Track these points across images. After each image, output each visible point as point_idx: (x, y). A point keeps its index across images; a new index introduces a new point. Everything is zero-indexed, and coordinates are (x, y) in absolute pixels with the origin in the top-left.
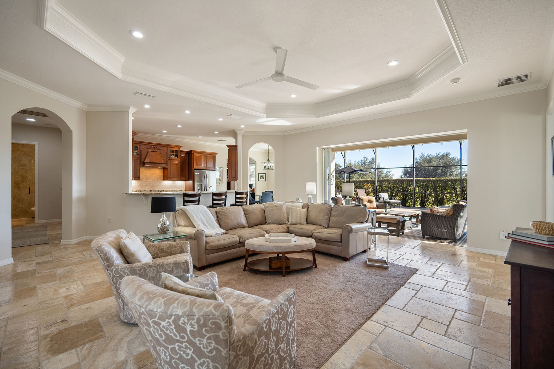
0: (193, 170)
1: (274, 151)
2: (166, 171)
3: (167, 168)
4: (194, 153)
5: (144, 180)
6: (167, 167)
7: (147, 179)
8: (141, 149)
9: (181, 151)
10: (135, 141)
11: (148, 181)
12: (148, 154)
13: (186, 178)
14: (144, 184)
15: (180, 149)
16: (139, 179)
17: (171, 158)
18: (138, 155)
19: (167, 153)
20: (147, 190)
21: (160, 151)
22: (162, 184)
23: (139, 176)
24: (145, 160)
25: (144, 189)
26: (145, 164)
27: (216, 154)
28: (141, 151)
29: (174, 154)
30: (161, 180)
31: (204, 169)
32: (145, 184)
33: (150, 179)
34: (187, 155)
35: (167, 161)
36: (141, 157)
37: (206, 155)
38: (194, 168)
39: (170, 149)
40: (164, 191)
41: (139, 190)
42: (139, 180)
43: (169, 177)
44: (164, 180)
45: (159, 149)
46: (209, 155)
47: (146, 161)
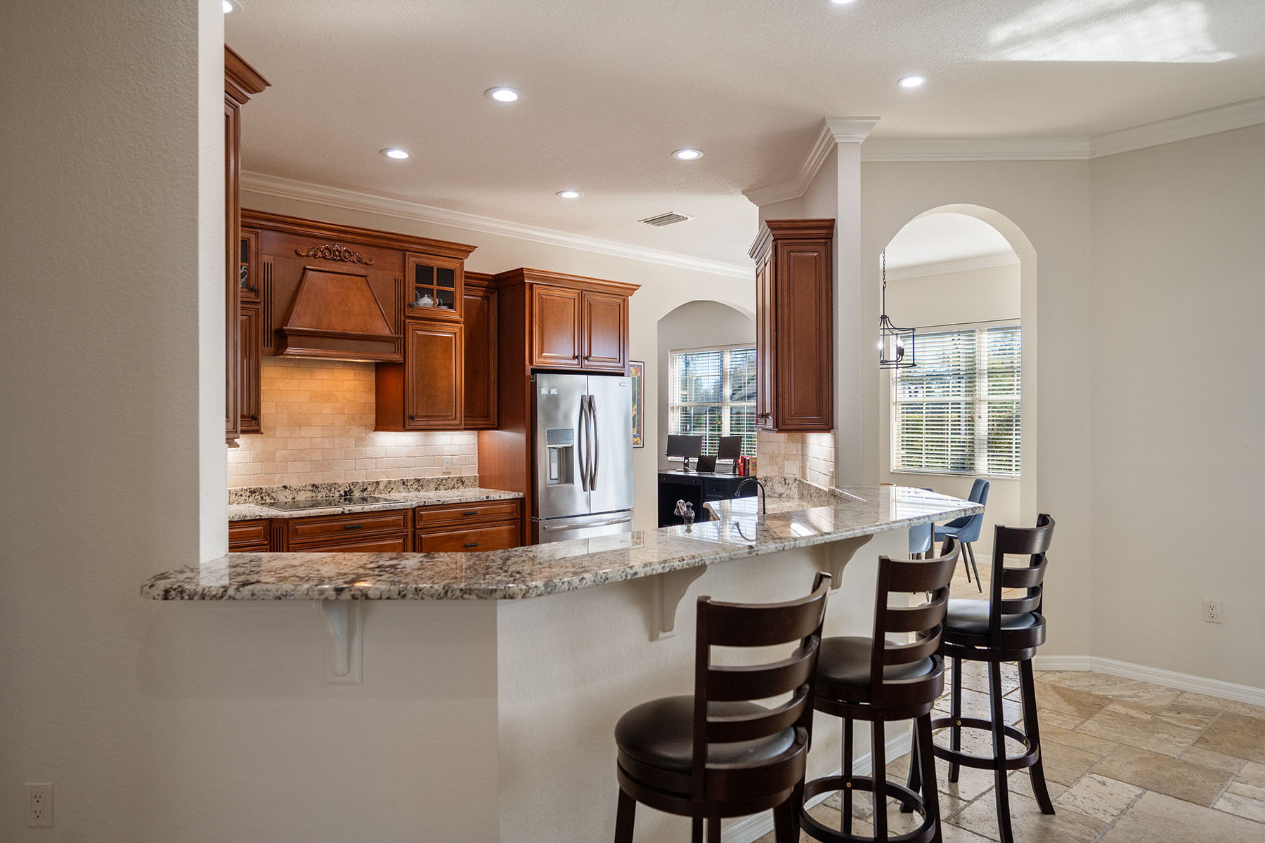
0: (528, 372)
1: (1020, 262)
2: (393, 381)
3: (400, 366)
4: (531, 286)
5: (278, 433)
6: (397, 357)
7: (297, 423)
8: (266, 258)
9: (470, 276)
10: (247, 213)
11: (303, 433)
12: (306, 284)
13: (487, 417)
14: (280, 454)
15: (462, 264)
16: (259, 425)
17: (421, 309)
18: (252, 290)
19: (401, 284)
20: (294, 483)
21: (363, 272)
22: (370, 451)
23: (253, 412)
24: (286, 317)
25: (277, 477)
26: (290, 339)
27: (633, 289)
28: (268, 267)
29: (435, 287)
30: (366, 426)
31: (578, 368)
32: (283, 452)
33: (309, 425)
34: (494, 299)
35: (401, 328)
36: (268, 302)
37: (588, 296)
38: (531, 362)
39: (412, 260)
40: (381, 486)
41: (253, 487)
42: (258, 431)
43: (409, 412)
44: (376, 429)
45: (360, 261)
46: (600, 298)
47: (294, 325)
